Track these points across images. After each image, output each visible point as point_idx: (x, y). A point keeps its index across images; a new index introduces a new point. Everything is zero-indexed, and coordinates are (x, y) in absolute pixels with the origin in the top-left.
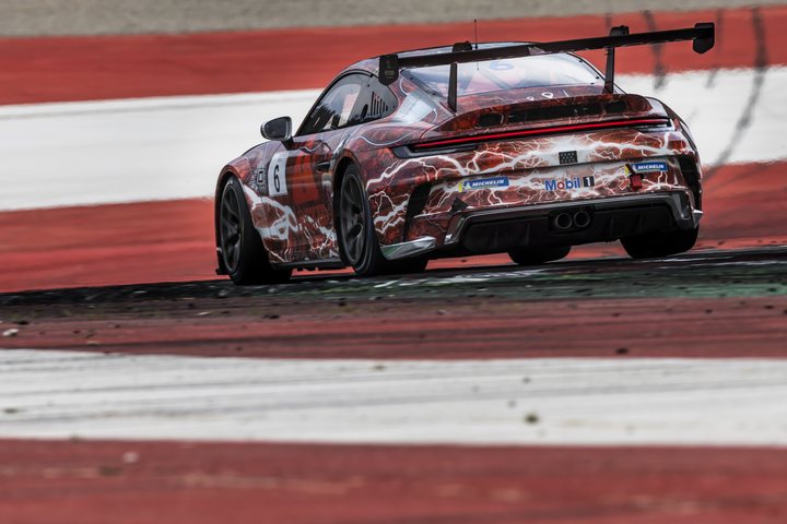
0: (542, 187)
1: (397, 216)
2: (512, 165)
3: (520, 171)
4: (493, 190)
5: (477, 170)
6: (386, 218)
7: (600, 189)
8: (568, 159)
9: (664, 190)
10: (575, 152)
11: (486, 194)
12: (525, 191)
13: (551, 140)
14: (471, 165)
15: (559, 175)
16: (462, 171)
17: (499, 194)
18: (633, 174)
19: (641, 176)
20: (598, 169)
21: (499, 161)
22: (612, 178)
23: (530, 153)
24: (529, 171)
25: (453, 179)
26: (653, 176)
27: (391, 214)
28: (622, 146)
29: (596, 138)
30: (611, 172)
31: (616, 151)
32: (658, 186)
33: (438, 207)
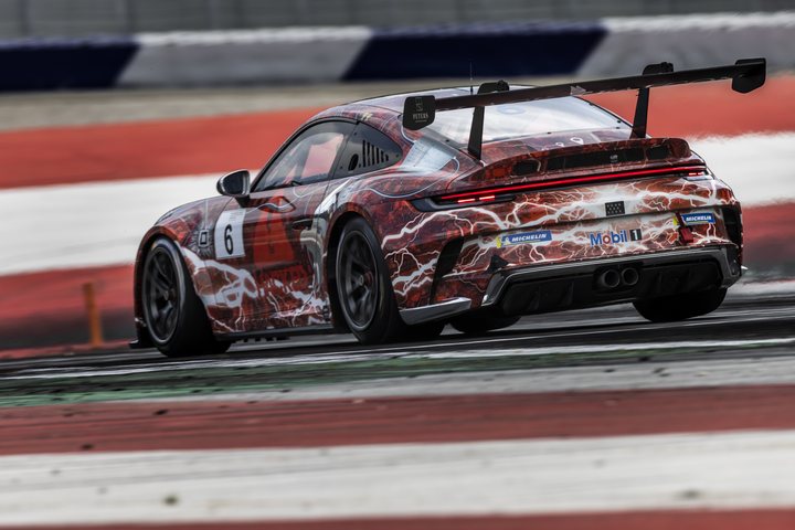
0: (586, 241)
1: (423, 276)
2: (555, 217)
3: (564, 224)
4: (535, 245)
5: (518, 224)
6: (410, 278)
7: (648, 243)
8: (615, 210)
9: (714, 245)
10: (622, 203)
11: (527, 249)
12: (568, 246)
13: (594, 189)
14: (511, 218)
15: (604, 228)
16: (501, 224)
17: (541, 249)
18: (682, 228)
19: (691, 228)
20: (645, 221)
21: (542, 213)
22: (660, 231)
23: (574, 204)
24: (573, 223)
25: (491, 233)
26: (701, 229)
27: (415, 274)
28: (671, 196)
29: (642, 187)
30: (659, 224)
31: (665, 201)
32: (708, 239)
33: (472, 264)
